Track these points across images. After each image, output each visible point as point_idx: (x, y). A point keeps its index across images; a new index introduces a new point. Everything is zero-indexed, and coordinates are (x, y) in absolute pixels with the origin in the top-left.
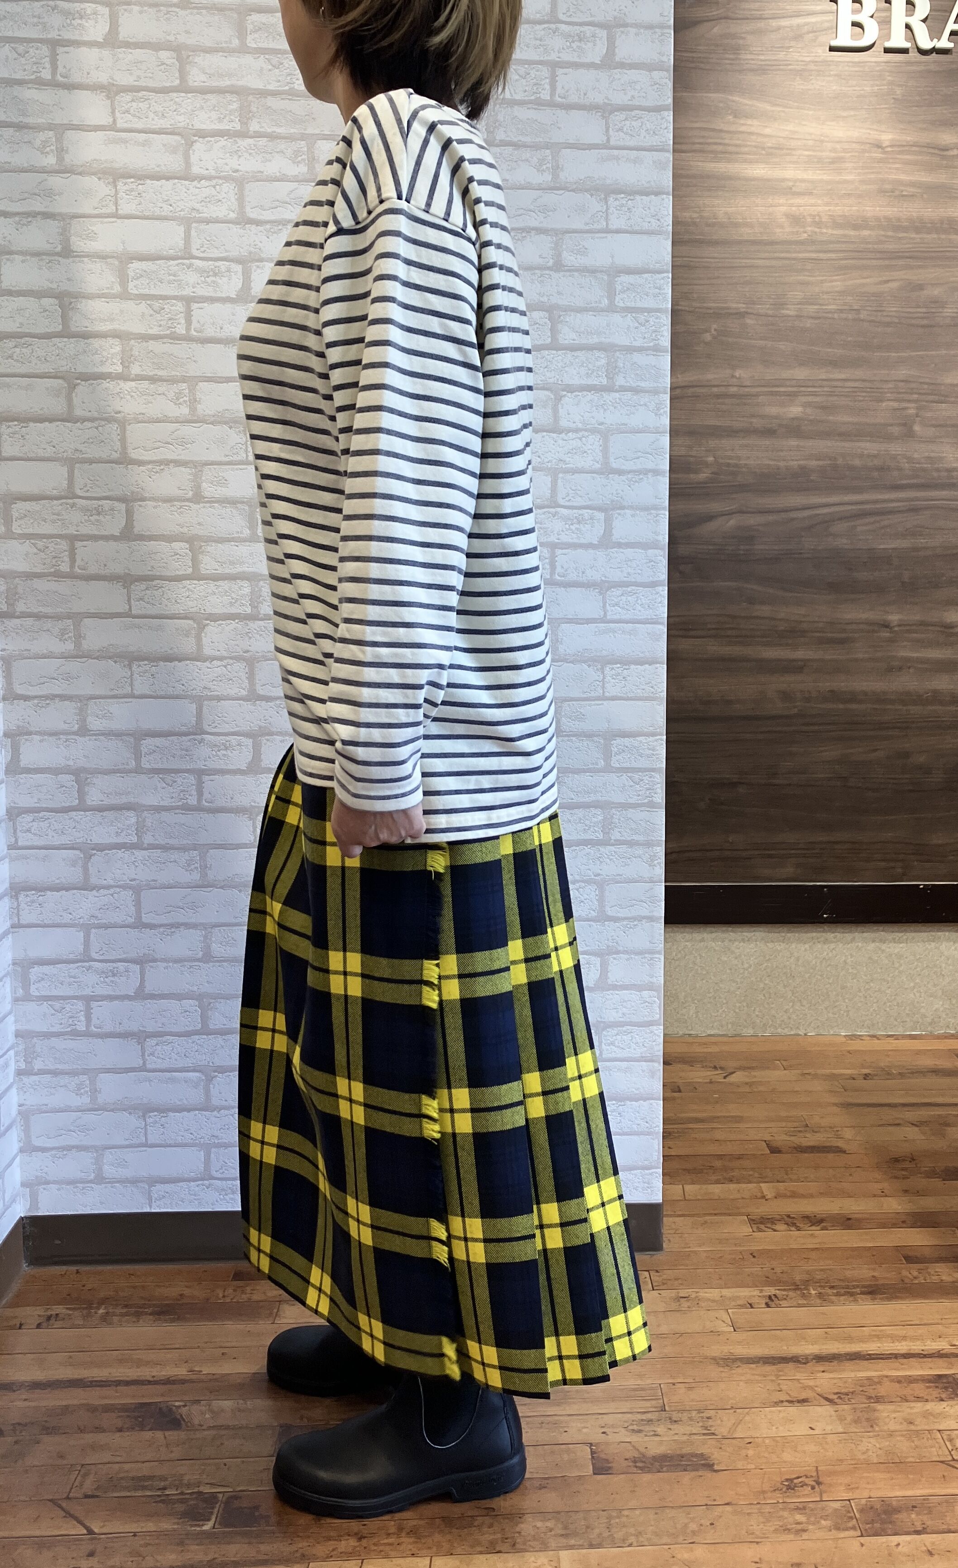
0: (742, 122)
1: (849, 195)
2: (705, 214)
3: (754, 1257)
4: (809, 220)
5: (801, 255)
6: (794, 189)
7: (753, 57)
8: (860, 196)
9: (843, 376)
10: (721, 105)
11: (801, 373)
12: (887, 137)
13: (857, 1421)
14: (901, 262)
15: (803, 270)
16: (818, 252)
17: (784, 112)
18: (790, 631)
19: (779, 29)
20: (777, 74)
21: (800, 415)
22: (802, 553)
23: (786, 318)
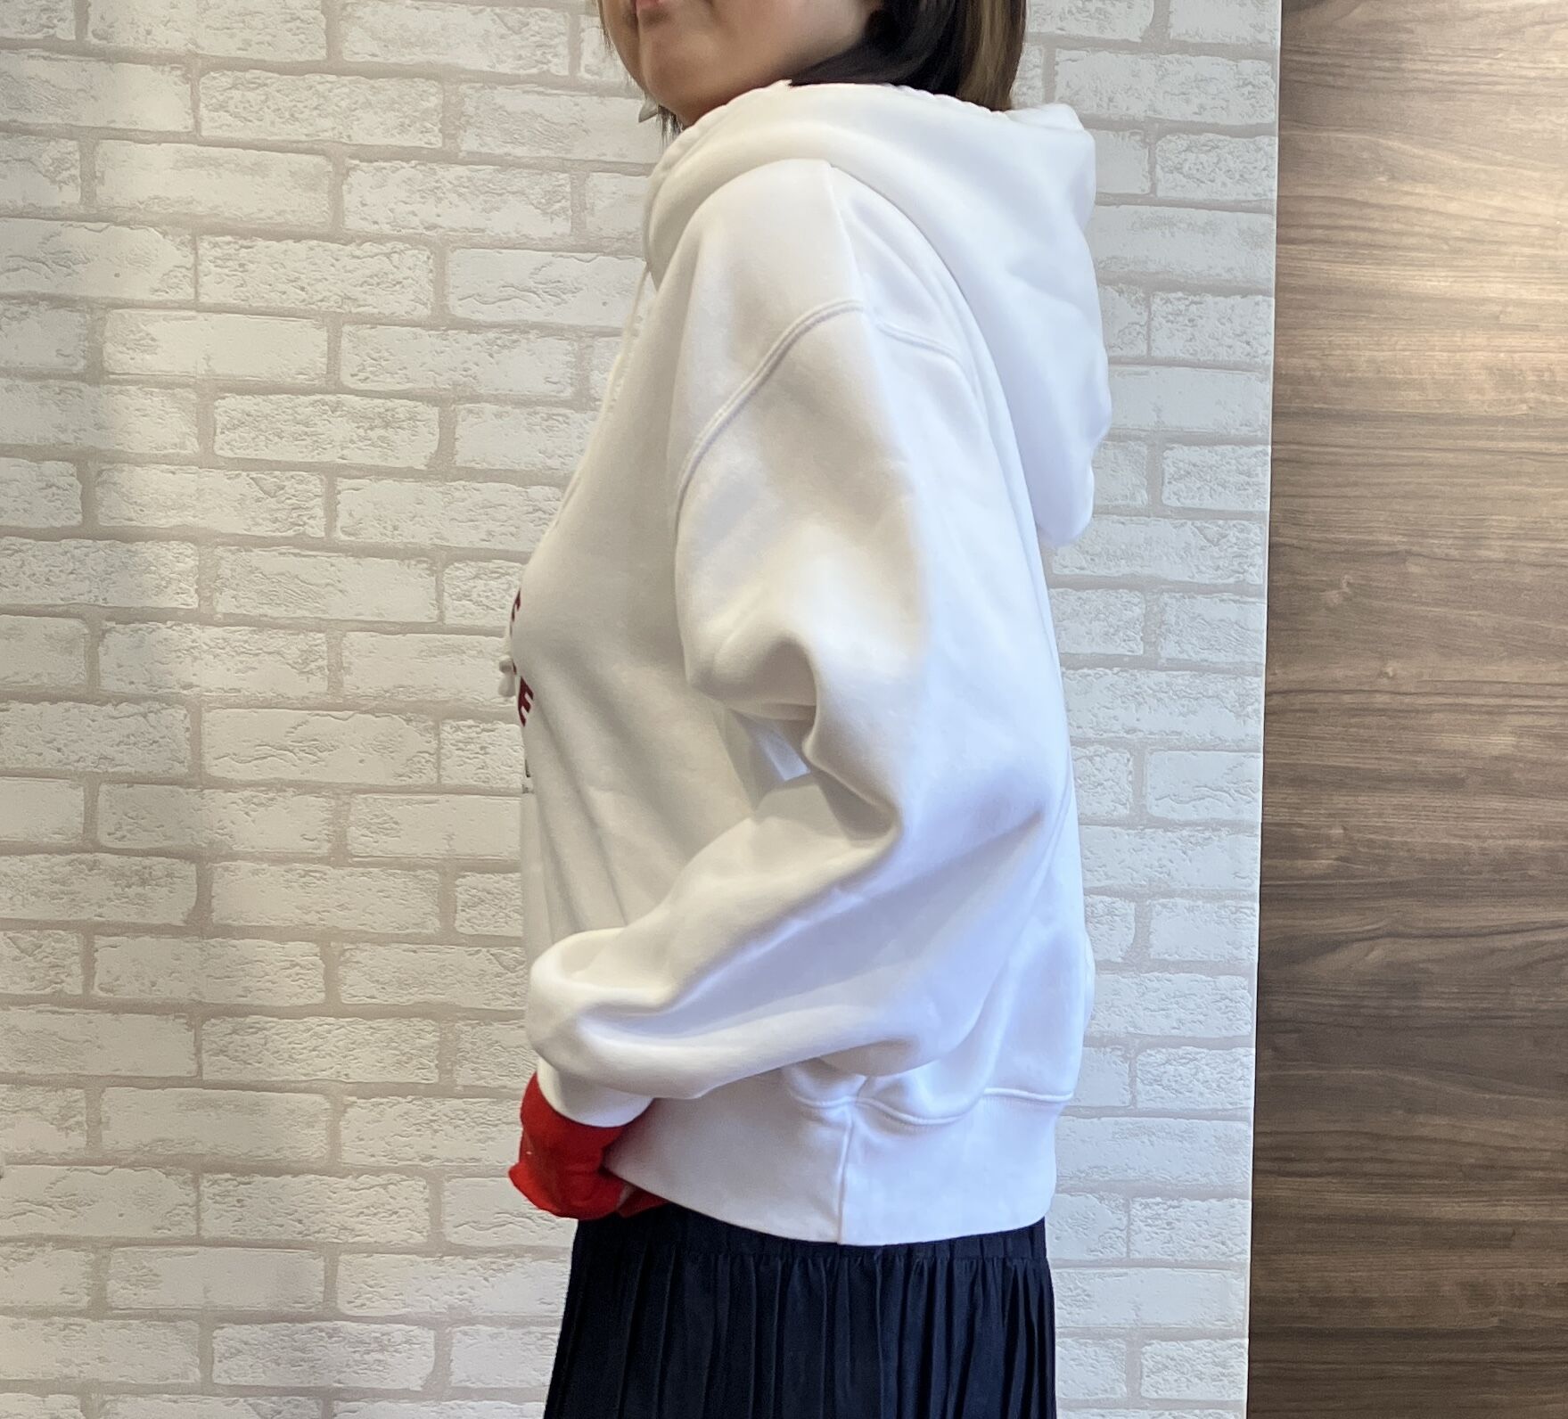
0: (1406, 188)
2: (1333, 362)
4: (1531, 378)
6: (1503, 319)
7: (1427, 66)
10: (1366, 155)
11: (1511, 671)
15: (1519, 473)
16: (1549, 439)
17: (1485, 171)
18: (1487, 1167)
19: (1478, 16)
20: (1473, 101)
21: (1509, 751)
22: (1511, 1017)
23: (1485, 565)
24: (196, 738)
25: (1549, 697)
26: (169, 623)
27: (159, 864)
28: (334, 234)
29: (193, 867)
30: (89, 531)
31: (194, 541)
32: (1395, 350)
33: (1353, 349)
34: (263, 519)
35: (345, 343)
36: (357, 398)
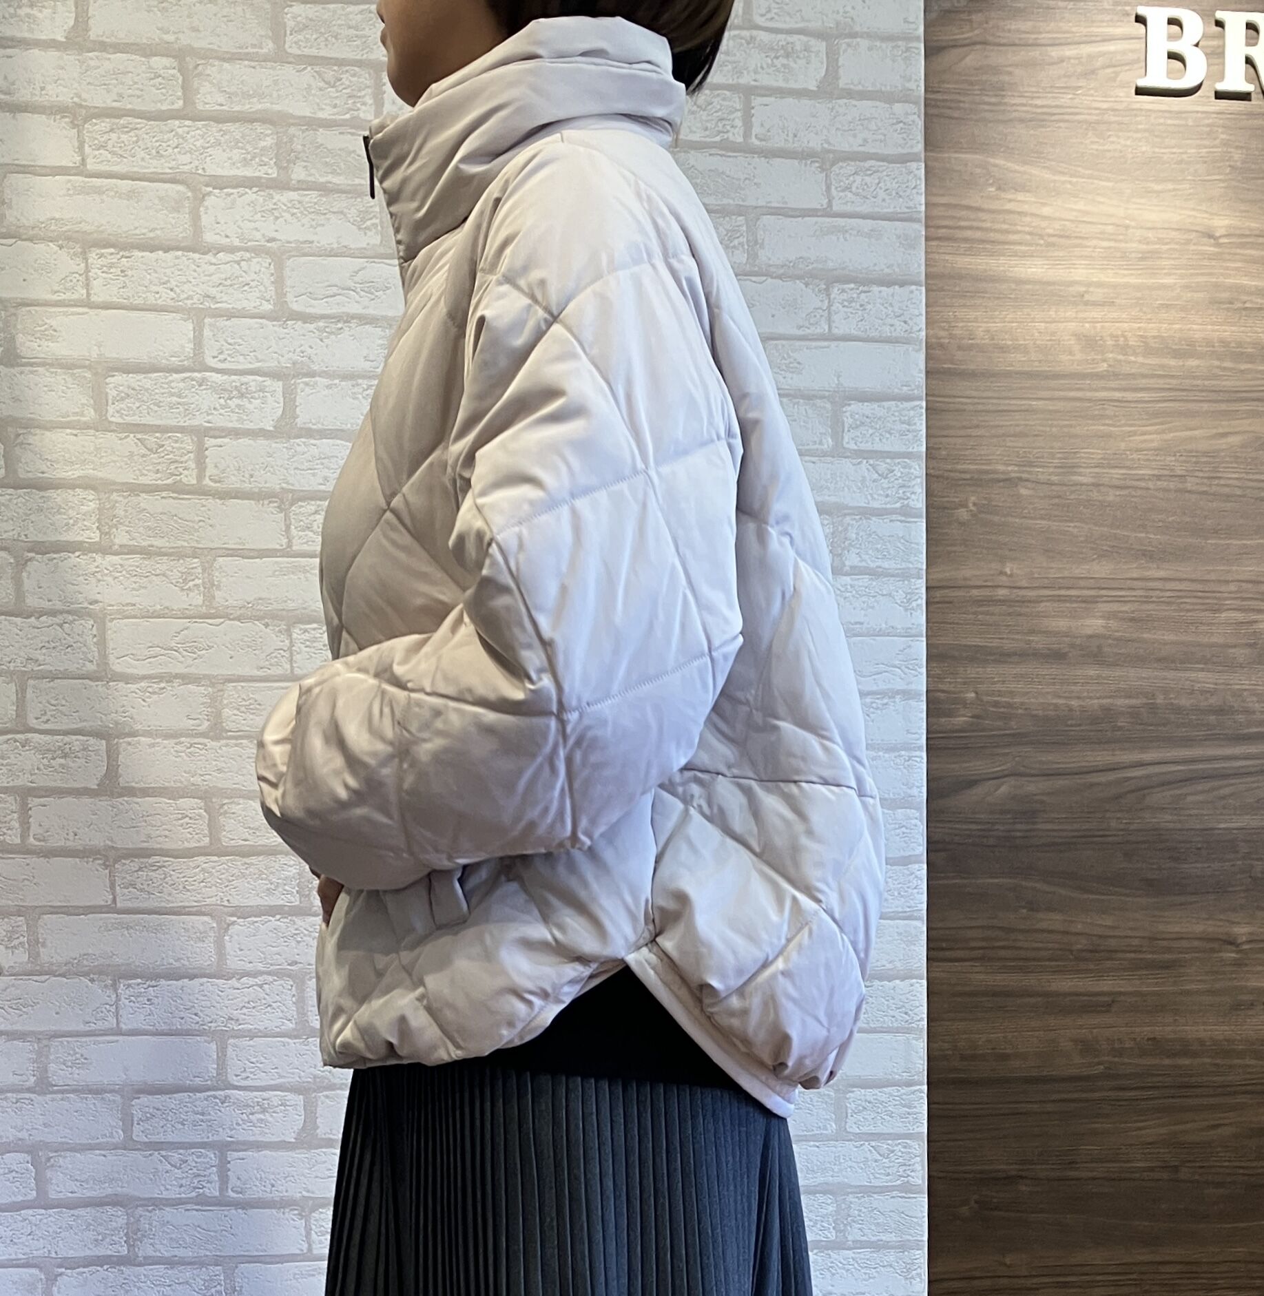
0: (1010, 197)
1: (1167, 306)
2: (957, 332)
4: (1110, 342)
5: (1098, 395)
7: (1024, 101)
8: (1183, 309)
9: (1162, 574)
10: (978, 171)
11: (1102, 569)
12: (1221, 223)
14: (1243, 407)
15: (1102, 417)
16: (1125, 390)
17: (1070, 182)
18: (1091, 951)
19: (1062, 61)
20: (1060, 127)
21: (1101, 631)
22: (1105, 836)
23: (1078, 487)
24: (102, 643)
25: (1129, 588)
26: (78, 553)
27: (77, 741)
28: (196, 246)
29: (104, 742)
30: (11, 482)
31: (94, 488)
32: (1004, 322)
33: (972, 322)
34: (148, 470)
35: (207, 333)
36: (219, 375)
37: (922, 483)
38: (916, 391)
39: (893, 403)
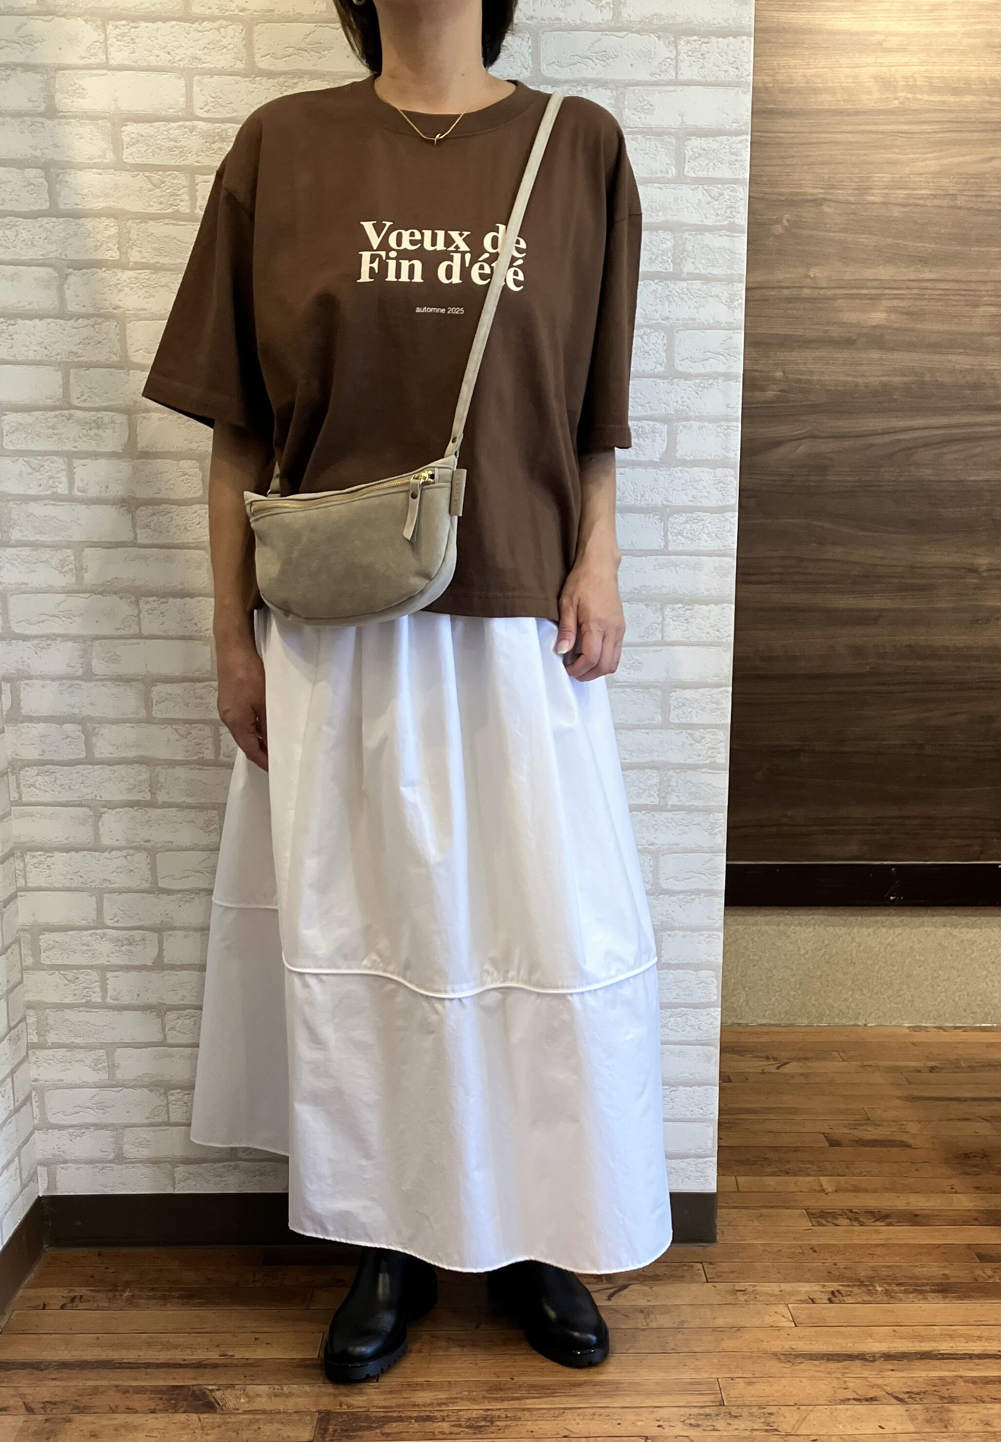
1: (950, 51)
2: (780, 77)
3: (815, 1251)
4: (902, 83)
5: (889, 128)
8: (963, 52)
9: (933, 276)
11: (885, 273)
13: (929, 1421)
15: (893, 146)
16: (912, 123)
18: (865, 576)
21: (884, 322)
22: (880, 486)
23: (870, 205)
24: (123, 339)
25: (908, 288)
26: (104, 269)
27: (107, 416)
30: (54, 212)
31: (115, 217)
32: (818, 68)
33: (793, 68)
34: (154, 202)
35: (196, 88)
37: (745, 204)
38: (743, 128)
39: (725, 137)
